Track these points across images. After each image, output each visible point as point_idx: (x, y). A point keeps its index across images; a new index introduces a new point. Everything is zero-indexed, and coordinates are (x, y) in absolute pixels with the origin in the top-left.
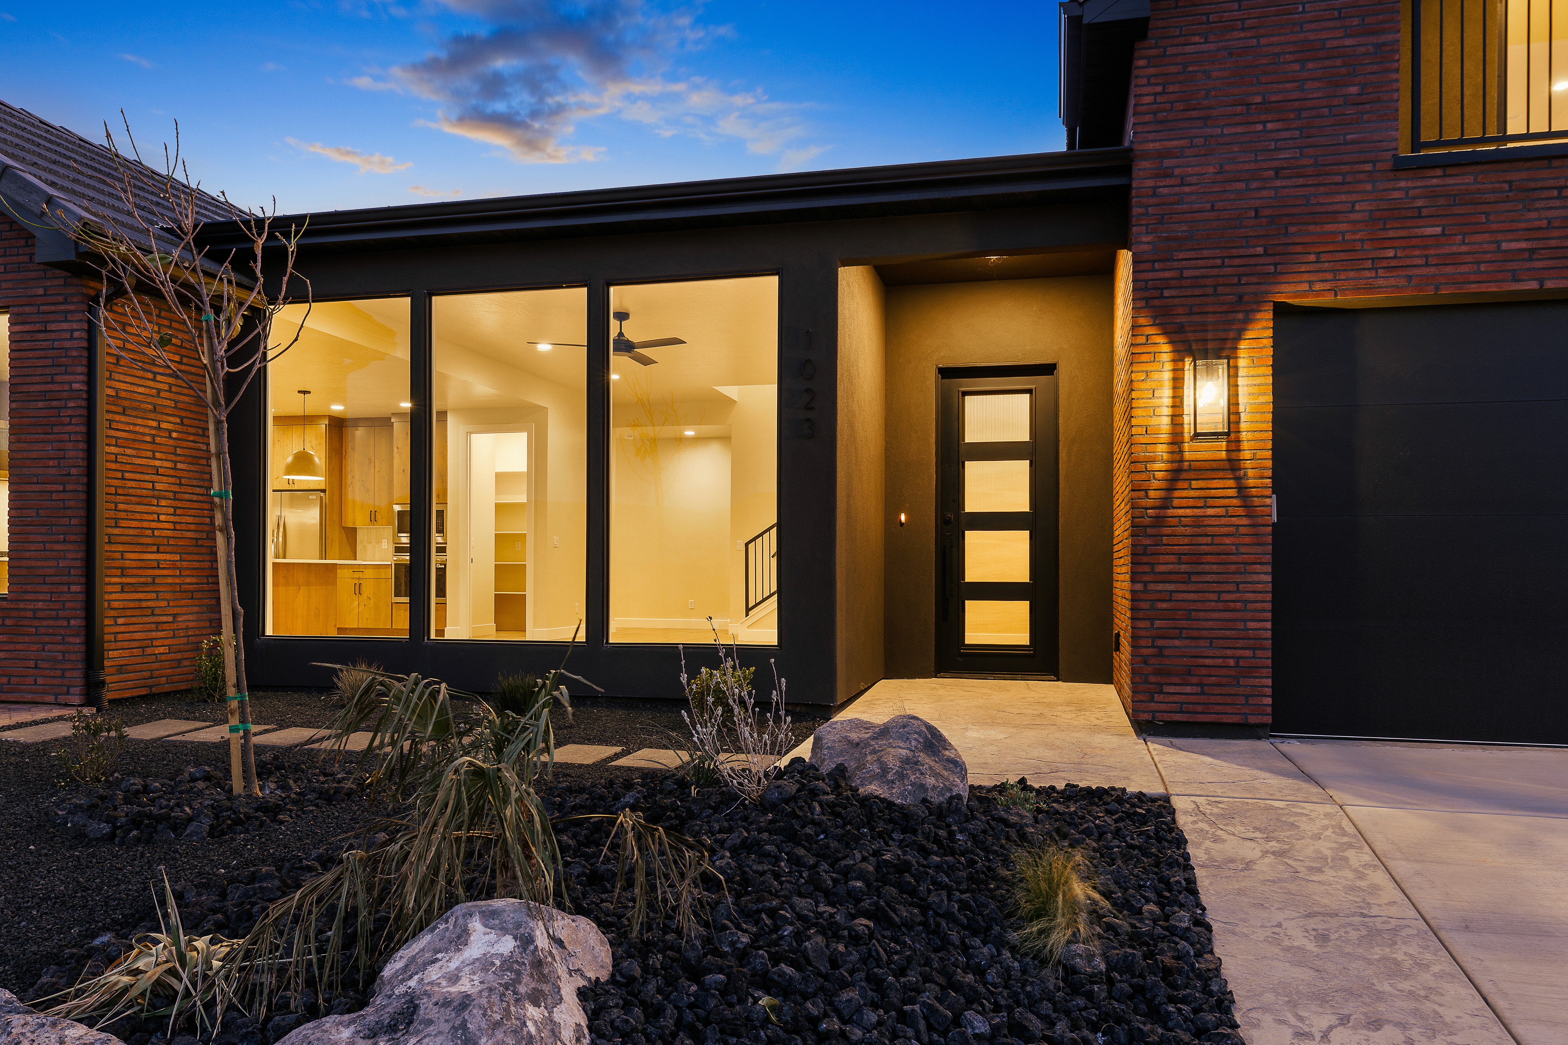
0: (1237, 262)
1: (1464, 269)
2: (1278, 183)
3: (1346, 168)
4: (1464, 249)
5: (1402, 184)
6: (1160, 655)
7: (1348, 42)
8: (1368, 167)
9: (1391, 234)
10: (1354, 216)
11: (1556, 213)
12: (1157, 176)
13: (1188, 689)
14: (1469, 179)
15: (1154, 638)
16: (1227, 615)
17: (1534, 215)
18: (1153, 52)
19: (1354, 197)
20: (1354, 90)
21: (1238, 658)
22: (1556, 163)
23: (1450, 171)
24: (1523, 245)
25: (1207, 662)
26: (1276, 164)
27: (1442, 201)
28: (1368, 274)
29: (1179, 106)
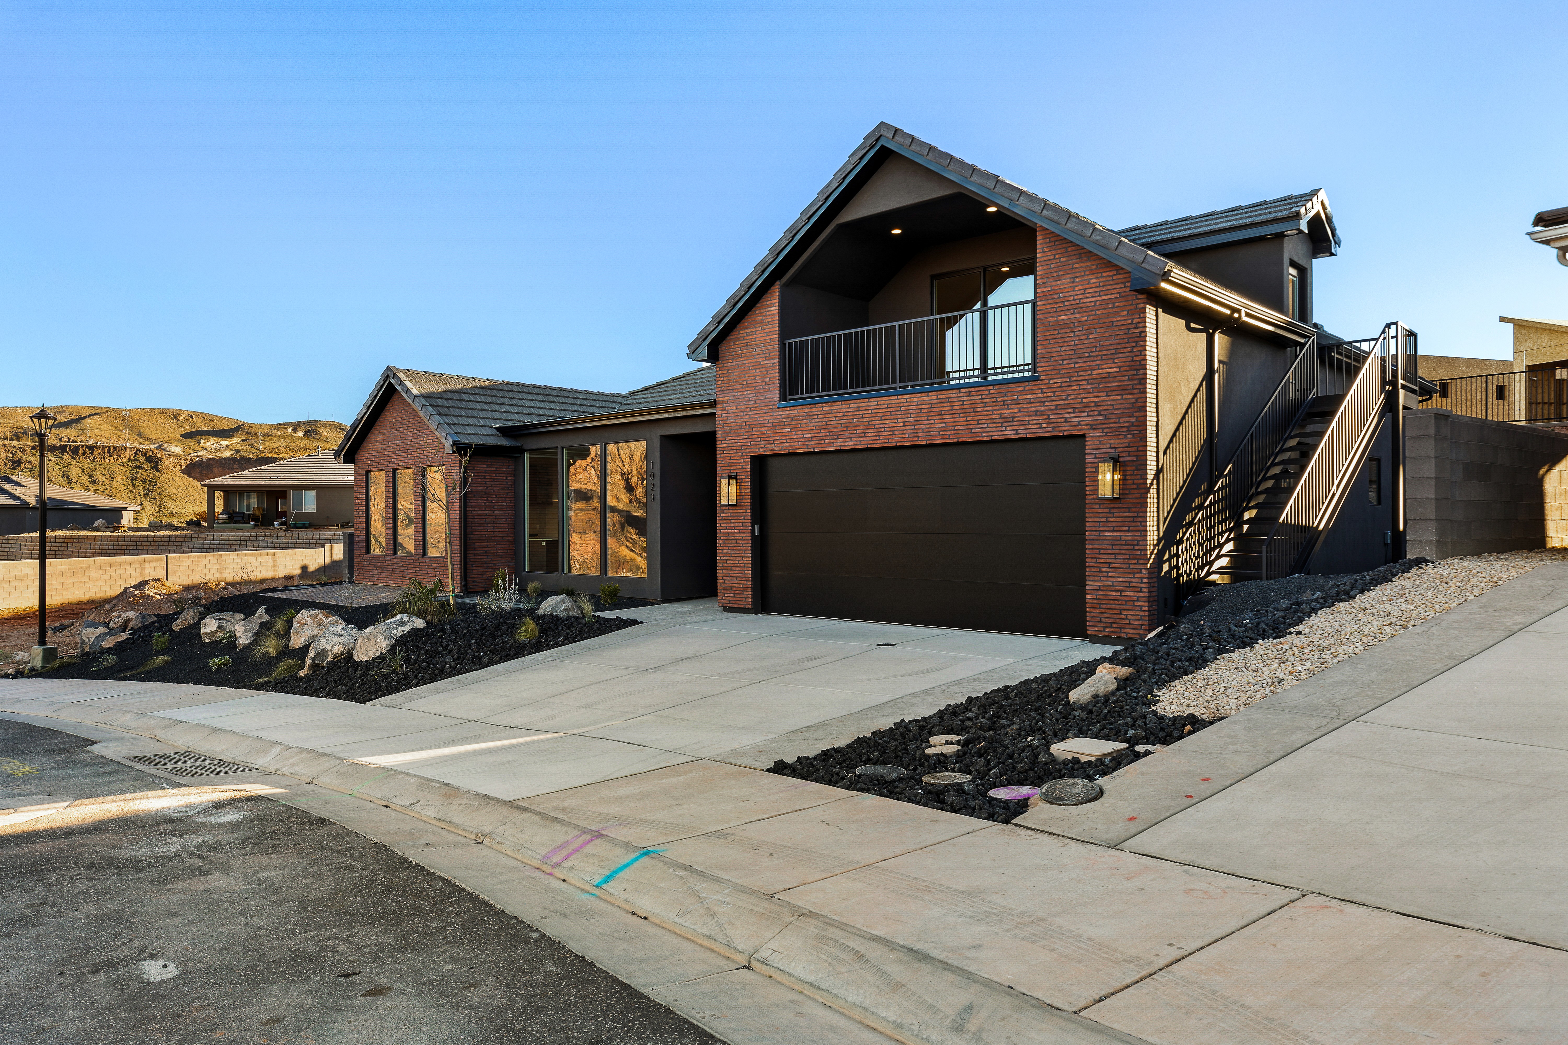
0: (741, 441)
1: (795, 444)
2: (751, 413)
3: (766, 408)
4: (795, 437)
5: (780, 413)
6: (724, 583)
7: (766, 362)
8: (771, 407)
9: (778, 431)
10: (769, 425)
11: (817, 424)
12: (722, 410)
13: (731, 595)
14: (796, 411)
15: (723, 576)
16: (740, 569)
17: (811, 425)
18: (720, 365)
19: (769, 418)
20: (768, 379)
21: (743, 584)
22: (817, 406)
23: (792, 408)
24: (809, 435)
25: (736, 585)
26: (750, 406)
27: (789, 420)
28: (772, 445)
29: (727, 385)
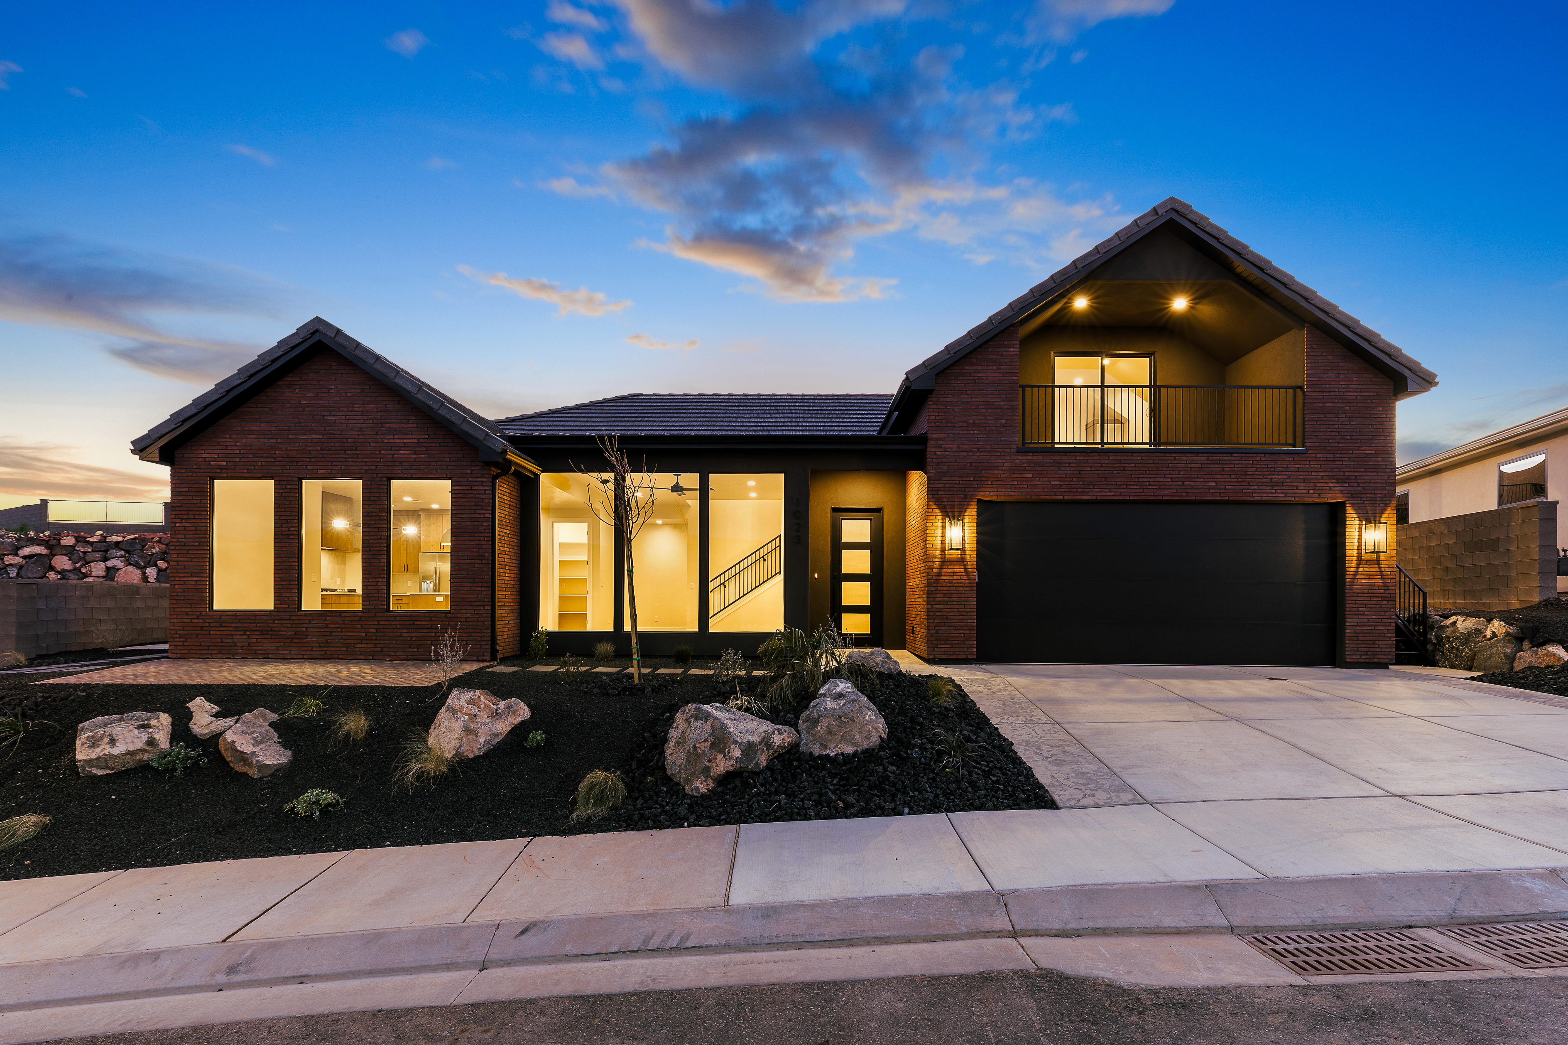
0: (965, 482)
1: (1039, 490)
2: (978, 454)
3: (1001, 450)
4: (1040, 483)
5: (1019, 458)
6: (937, 633)
7: (1002, 403)
8: (1009, 450)
9: (1016, 476)
10: (1004, 468)
11: (1068, 472)
12: (936, 447)
13: (947, 646)
14: (1041, 458)
15: (935, 626)
16: (961, 617)
17: (1061, 472)
18: (935, 399)
19: (1004, 461)
20: (1004, 421)
21: (964, 634)
22: (1068, 454)
23: (1035, 454)
24: (1058, 483)
25: (954, 635)
26: (977, 446)
27: (1032, 465)
28: (1008, 490)
29: (944, 421)
